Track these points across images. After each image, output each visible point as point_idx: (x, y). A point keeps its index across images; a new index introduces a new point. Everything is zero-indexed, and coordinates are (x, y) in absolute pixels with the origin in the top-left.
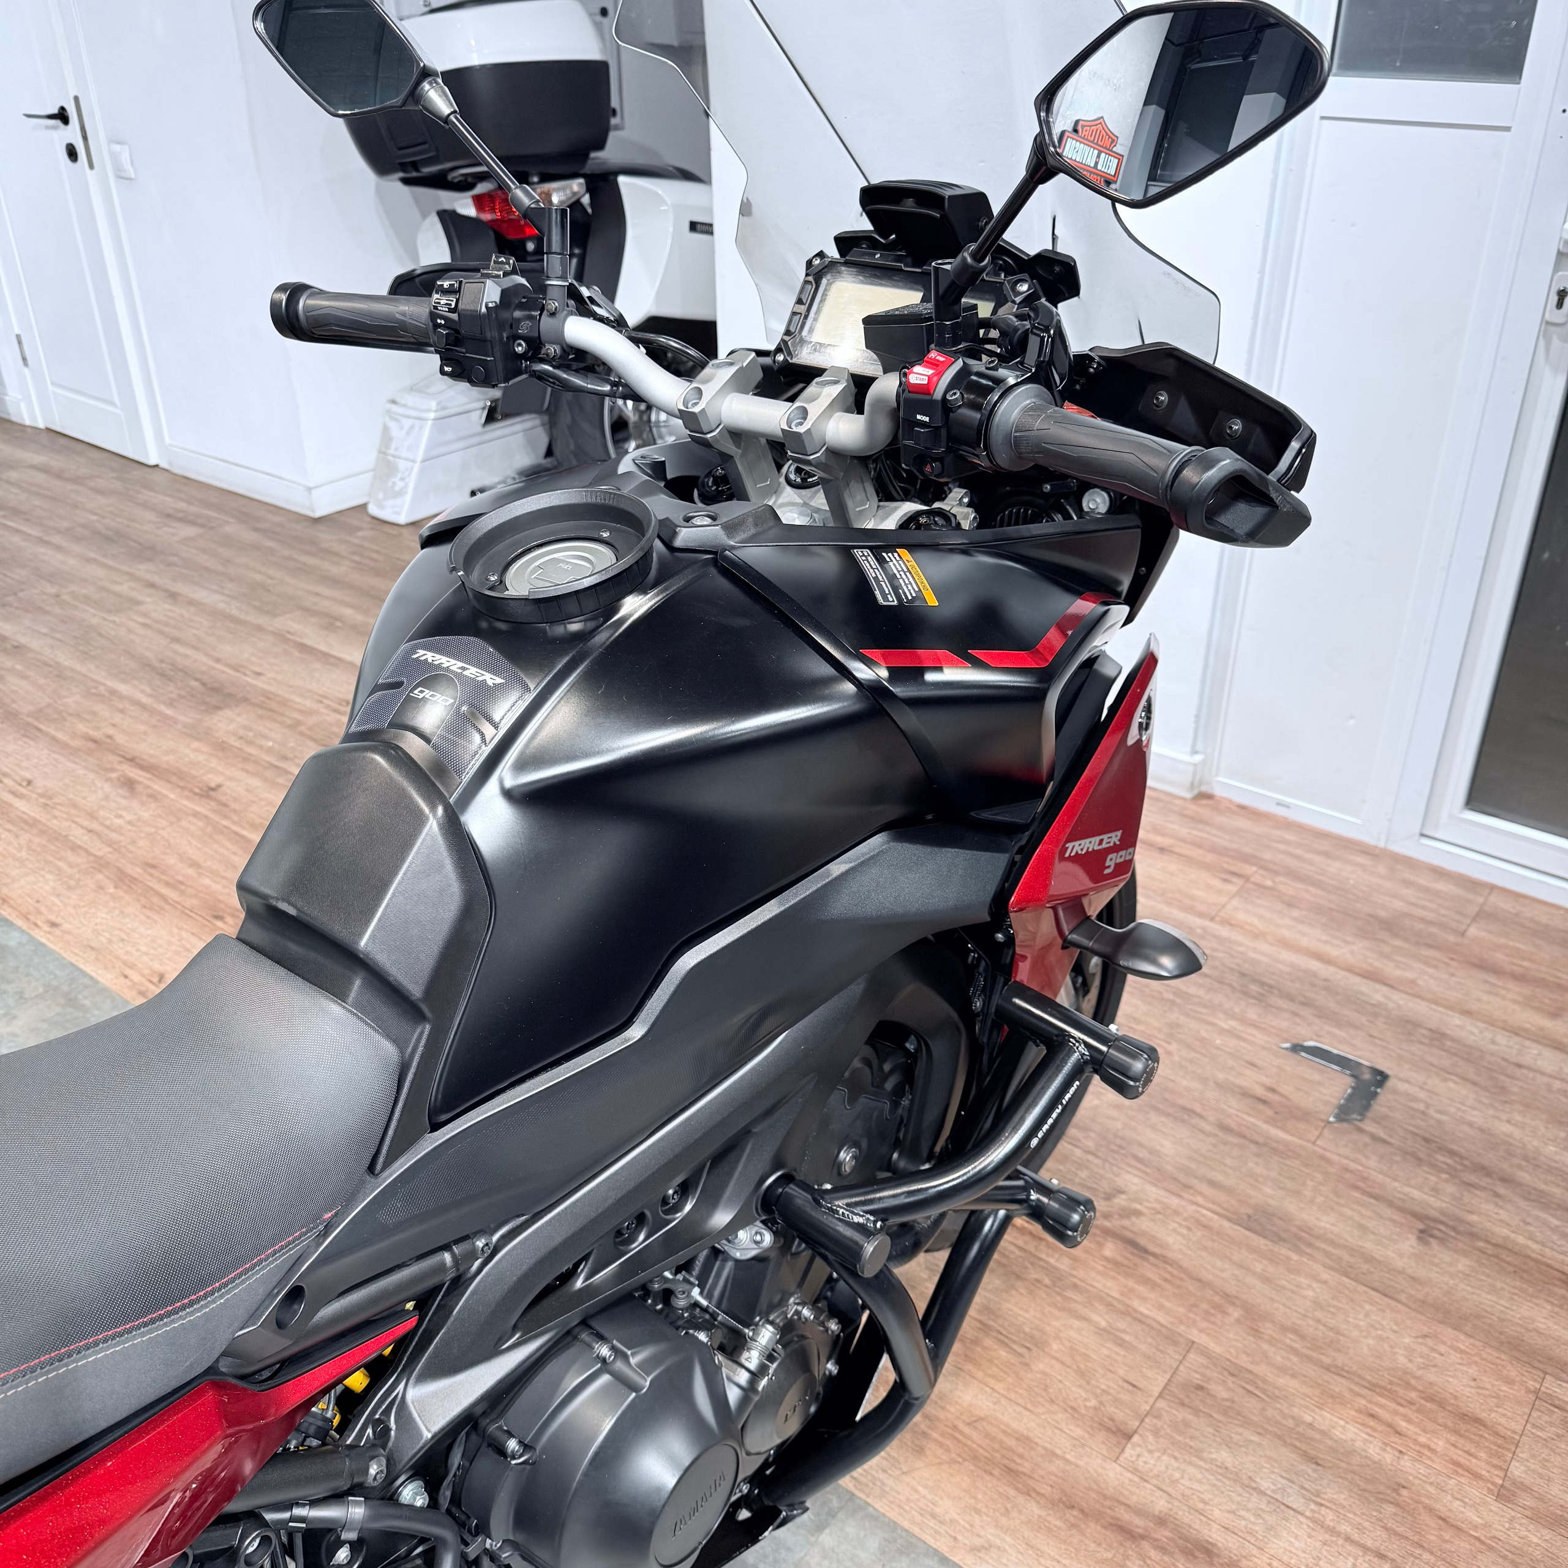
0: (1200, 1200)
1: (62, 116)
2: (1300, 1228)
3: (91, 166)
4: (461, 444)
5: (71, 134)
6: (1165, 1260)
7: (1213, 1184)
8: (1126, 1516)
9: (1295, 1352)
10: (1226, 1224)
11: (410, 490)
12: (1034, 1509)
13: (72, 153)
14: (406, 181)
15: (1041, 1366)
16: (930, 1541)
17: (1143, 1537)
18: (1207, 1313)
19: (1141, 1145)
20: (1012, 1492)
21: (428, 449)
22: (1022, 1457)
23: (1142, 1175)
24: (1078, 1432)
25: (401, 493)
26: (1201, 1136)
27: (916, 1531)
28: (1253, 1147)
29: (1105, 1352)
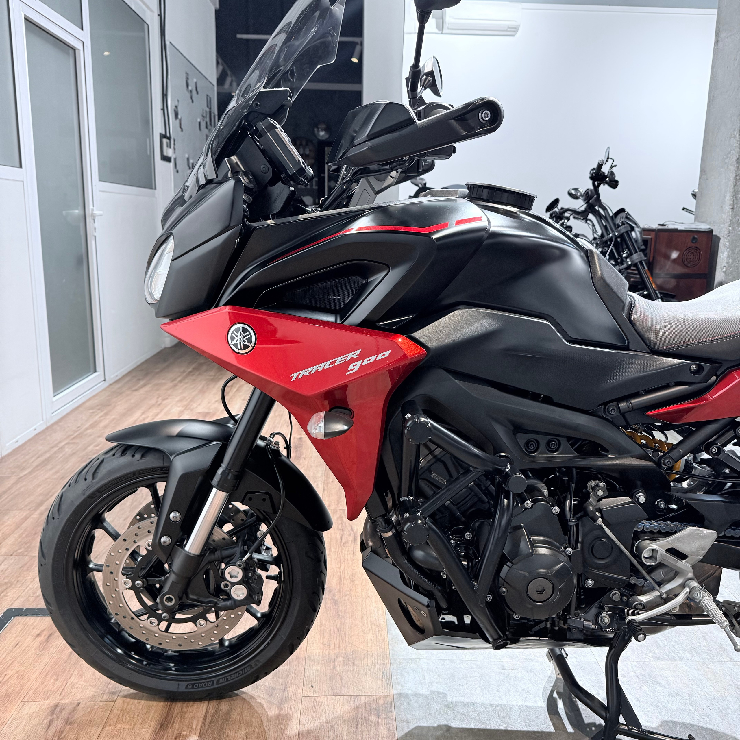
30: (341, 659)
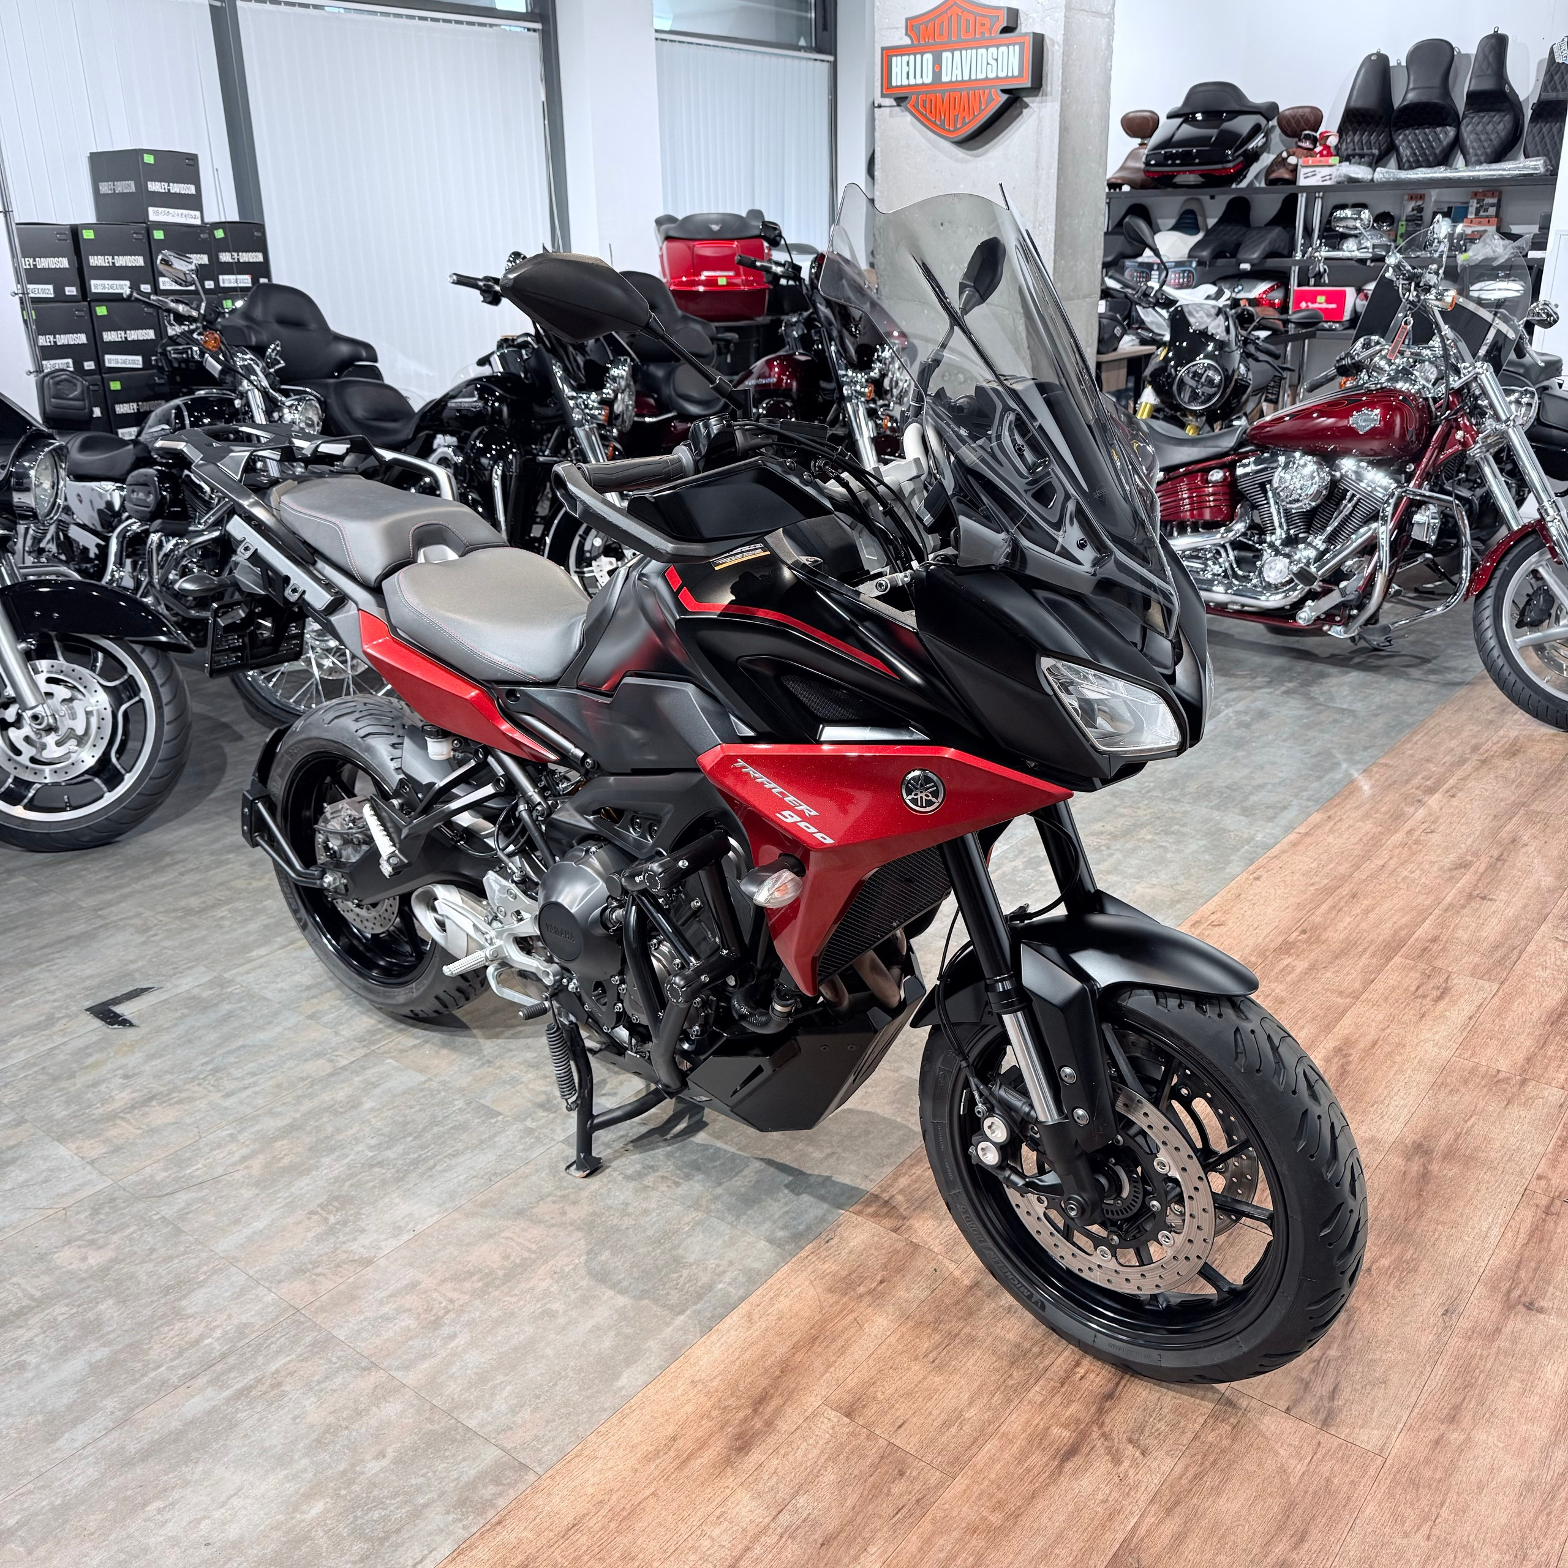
0: (1151, 1520)
6: (1057, 1473)
7: (1181, 1535)
10: (1121, 1536)
12: (781, 1351)
15: (916, 1367)
16: (757, 1293)
18: (992, 1496)
19: (1225, 1481)
22: (827, 1347)
23: (1174, 1477)
24: (852, 1383)
26: (1261, 1541)
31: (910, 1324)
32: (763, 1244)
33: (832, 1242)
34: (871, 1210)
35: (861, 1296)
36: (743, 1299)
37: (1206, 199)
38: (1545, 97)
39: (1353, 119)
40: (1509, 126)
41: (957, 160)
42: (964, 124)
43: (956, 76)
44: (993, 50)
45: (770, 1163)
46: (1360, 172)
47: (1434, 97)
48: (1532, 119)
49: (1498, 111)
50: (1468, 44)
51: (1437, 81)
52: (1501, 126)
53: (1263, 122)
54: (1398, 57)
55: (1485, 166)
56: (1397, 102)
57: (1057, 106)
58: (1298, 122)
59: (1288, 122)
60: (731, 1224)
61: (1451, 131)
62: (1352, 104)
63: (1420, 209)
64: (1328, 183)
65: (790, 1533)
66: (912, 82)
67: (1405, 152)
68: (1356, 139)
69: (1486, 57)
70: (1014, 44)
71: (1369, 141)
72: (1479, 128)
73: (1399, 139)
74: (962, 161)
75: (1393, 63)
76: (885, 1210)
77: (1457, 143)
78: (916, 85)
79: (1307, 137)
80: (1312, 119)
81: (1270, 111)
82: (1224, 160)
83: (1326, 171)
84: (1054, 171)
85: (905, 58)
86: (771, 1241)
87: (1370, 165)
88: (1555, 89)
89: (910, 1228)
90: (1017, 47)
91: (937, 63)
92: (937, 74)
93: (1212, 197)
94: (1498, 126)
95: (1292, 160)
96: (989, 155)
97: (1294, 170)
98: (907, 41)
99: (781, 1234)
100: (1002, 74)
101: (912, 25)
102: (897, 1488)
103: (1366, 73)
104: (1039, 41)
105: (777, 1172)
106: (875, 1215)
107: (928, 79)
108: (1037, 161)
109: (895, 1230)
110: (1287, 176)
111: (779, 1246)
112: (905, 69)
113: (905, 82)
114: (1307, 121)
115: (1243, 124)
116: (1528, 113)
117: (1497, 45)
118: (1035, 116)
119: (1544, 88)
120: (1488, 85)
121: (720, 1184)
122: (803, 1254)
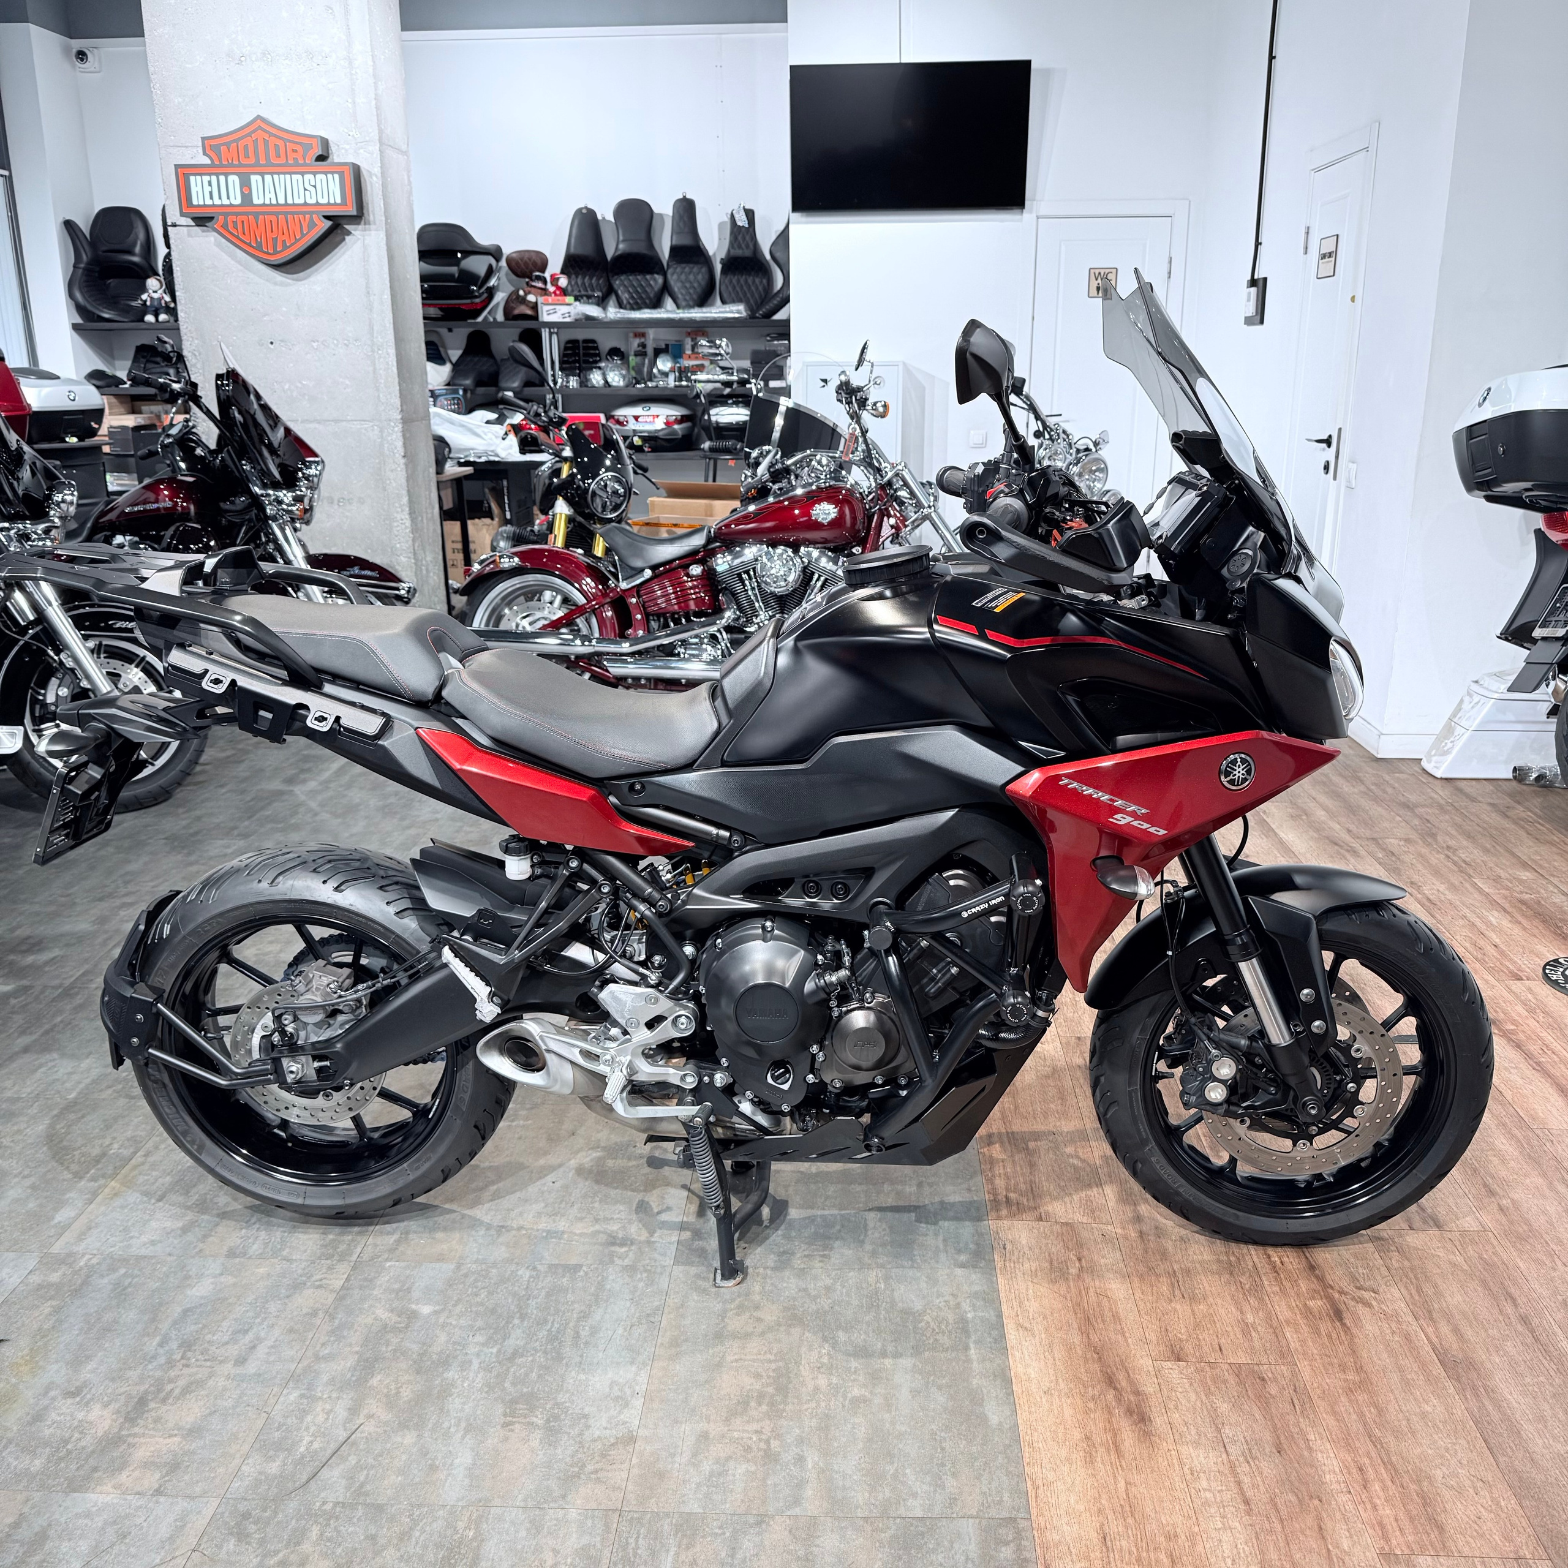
0: (1430, 1330)
1: (1328, 442)
2: (1485, 1387)
3: (1335, 478)
4: (1520, 727)
5: (1330, 454)
6: (1347, 1329)
7: (1456, 1330)
8: (1121, 1377)
9: (1361, 1415)
10: (1428, 1348)
11: (1454, 752)
12: (1076, 1339)
13: (1326, 468)
14: (1490, 499)
15: (1178, 1307)
16: (1004, 1307)
17: (1115, 1389)
18: (1331, 1364)
19: (1436, 1286)
20: (1075, 1326)
21: (1482, 722)
22: (1103, 1322)
23: (1408, 1297)
24: (1153, 1338)
25: (1446, 753)
26: (1496, 1311)
27: (1003, 1300)
28: (1529, 1340)
29: (1229, 1329)
30: (1073, 1271)
31: (1136, 1280)
32: (959, 1271)
33: (1009, 1247)
34: (1004, 1212)
35: (1079, 1276)
36: (1000, 1316)
37: (444, 331)
38: (734, 253)
39: (572, 264)
40: (707, 277)
41: (275, 284)
42: (285, 247)
43: (270, 198)
44: (308, 177)
45: (880, 1209)
46: (594, 311)
47: (640, 248)
48: (723, 271)
49: (697, 263)
50: (663, 207)
51: (643, 235)
52: (700, 277)
53: (493, 262)
54: (606, 212)
55: (697, 309)
56: (610, 253)
57: (382, 235)
58: (526, 263)
59: (517, 263)
60: (912, 1267)
61: (660, 279)
62: (572, 250)
63: (643, 346)
64: (568, 320)
65: (1249, 1457)
66: (217, 202)
67: (625, 297)
68: (580, 281)
69: (681, 217)
70: (332, 173)
71: (591, 285)
72: (683, 277)
73: (617, 283)
74: (282, 284)
75: (599, 217)
76: (1014, 1208)
77: (666, 289)
78: (222, 206)
79: (538, 278)
80: (539, 262)
81: (495, 253)
82: (471, 295)
83: (564, 309)
84: (387, 296)
85: (206, 178)
86: (962, 1266)
87: (598, 305)
88: (740, 247)
89: (1047, 1213)
90: (336, 176)
91: (245, 184)
92: (247, 197)
93: (450, 330)
94: (696, 276)
95: (531, 298)
96: (312, 279)
97: (535, 307)
98: (206, 161)
99: (963, 1258)
100: (324, 201)
101: (209, 144)
102: (1273, 1389)
103: (580, 224)
104: (357, 171)
105: (897, 1215)
106: (1011, 1215)
107: (238, 201)
108: (367, 287)
109: (1040, 1219)
110: (529, 312)
111: (974, 1267)
112: (207, 189)
113: (209, 202)
114: (535, 264)
115: (477, 265)
116: (718, 267)
117: (686, 209)
118: (359, 244)
119: (731, 244)
120: (686, 241)
121: (863, 1242)
122: (999, 1264)
